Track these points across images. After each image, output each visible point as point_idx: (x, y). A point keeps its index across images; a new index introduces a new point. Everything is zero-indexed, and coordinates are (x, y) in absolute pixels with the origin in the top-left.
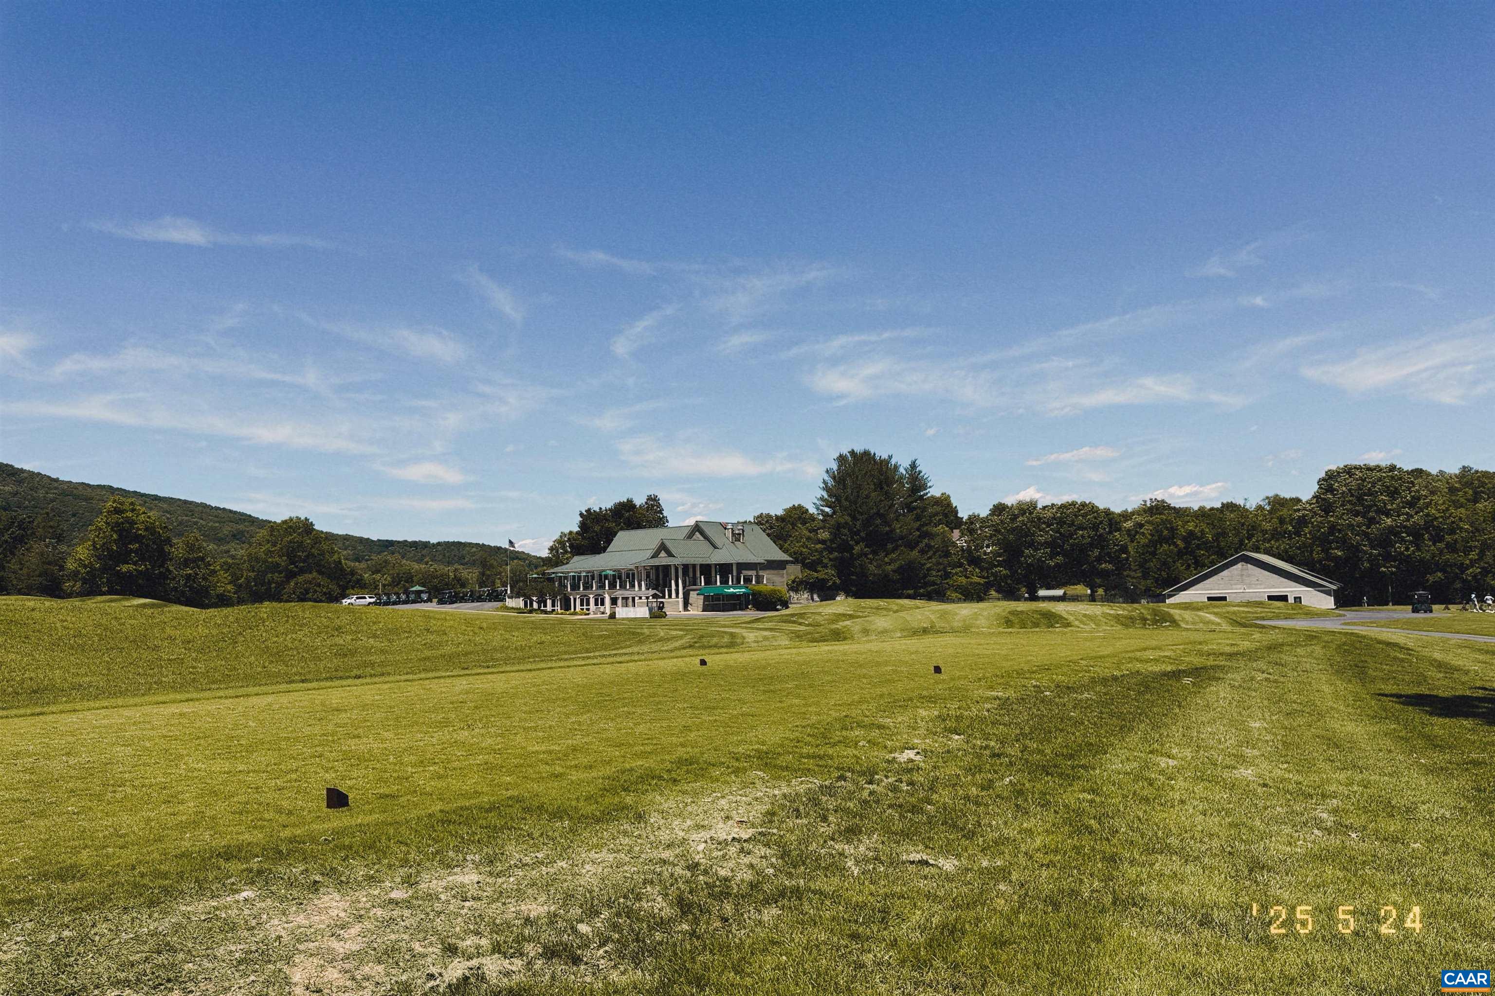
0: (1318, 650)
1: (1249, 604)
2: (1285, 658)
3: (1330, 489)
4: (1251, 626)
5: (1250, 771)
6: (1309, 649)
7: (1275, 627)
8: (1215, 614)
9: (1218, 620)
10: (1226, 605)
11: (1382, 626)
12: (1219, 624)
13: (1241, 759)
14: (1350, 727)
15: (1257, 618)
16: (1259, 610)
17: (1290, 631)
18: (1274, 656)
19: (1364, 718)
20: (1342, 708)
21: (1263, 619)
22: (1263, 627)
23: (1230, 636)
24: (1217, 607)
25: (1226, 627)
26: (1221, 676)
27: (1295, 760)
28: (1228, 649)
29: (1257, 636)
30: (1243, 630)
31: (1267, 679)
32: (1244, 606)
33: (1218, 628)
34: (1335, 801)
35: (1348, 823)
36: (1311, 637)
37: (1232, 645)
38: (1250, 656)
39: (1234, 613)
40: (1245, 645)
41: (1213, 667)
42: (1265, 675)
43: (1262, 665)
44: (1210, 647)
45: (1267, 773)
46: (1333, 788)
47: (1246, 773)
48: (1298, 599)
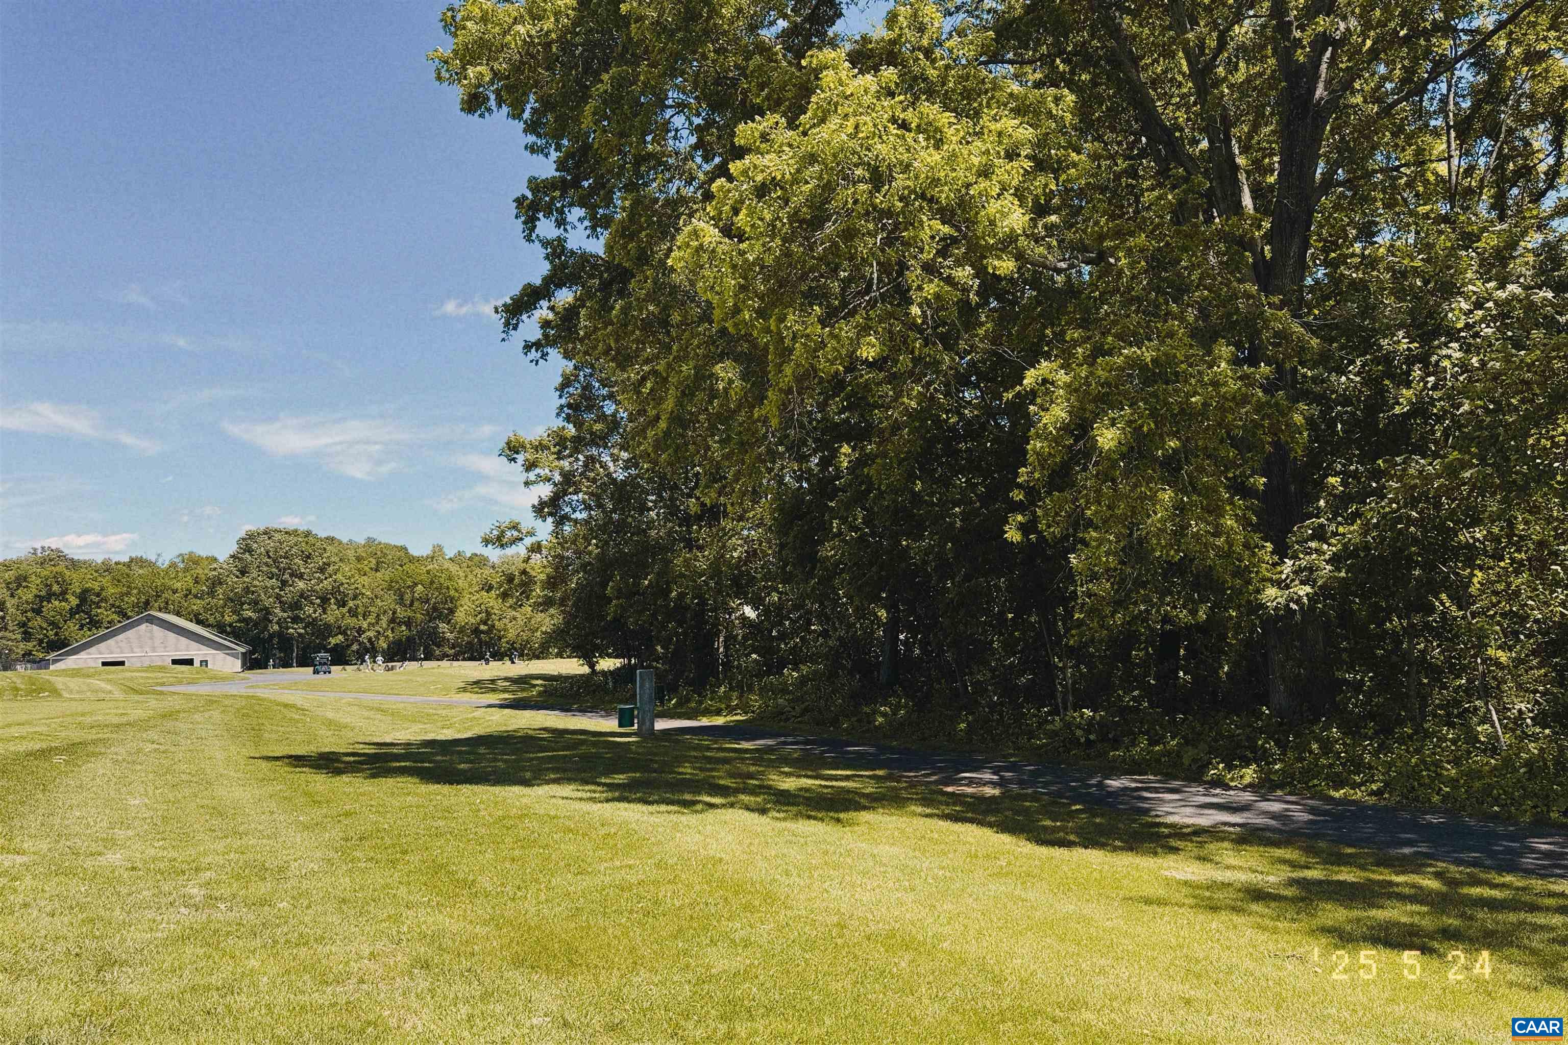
0: (216, 715)
1: (150, 668)
2: (181, 726)
3: (249, 550)
4: (148, 693)
5: (118, 856)
6: (207, 715)
7: (174, 693)
8: (109, 681)
9: (109, 687)
10: (123, 671)
11: (283, 688)
12: (110, 692)
13: (110, 843)
14: (238, 793)
15: (157, 684)
16: (161, 675)
17: (188, 697)
18: (169, 724)
19: (252, 781)
20: (232, 773)
21: (163, 684)
22: (162, 693)
23: (122, 704)
24: (113, 672)
25: (118, 694)
26: (103, 750)
27: (172, 835)
28: (116, 720)
29: (153, 703)
30: (137, 697)
31: (155, 750)
32: (146, 671)
33: (108, 697)
34: (208, 873)
35: (218, 894)
36: (211, 701)
37: (122, 714)
38: (140, 725)
39: (132, 679)
40: (137, 714)
41: (94, 742)
42: (155, 746)
43: (153, 735)
44: (94, 718)
45: (138, 855)
46: (209, 859)
47: (114, 858)
48: (204, 663)
